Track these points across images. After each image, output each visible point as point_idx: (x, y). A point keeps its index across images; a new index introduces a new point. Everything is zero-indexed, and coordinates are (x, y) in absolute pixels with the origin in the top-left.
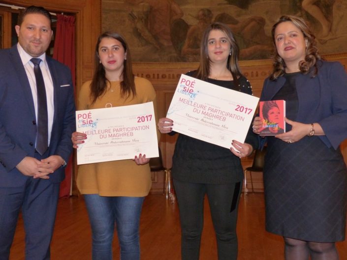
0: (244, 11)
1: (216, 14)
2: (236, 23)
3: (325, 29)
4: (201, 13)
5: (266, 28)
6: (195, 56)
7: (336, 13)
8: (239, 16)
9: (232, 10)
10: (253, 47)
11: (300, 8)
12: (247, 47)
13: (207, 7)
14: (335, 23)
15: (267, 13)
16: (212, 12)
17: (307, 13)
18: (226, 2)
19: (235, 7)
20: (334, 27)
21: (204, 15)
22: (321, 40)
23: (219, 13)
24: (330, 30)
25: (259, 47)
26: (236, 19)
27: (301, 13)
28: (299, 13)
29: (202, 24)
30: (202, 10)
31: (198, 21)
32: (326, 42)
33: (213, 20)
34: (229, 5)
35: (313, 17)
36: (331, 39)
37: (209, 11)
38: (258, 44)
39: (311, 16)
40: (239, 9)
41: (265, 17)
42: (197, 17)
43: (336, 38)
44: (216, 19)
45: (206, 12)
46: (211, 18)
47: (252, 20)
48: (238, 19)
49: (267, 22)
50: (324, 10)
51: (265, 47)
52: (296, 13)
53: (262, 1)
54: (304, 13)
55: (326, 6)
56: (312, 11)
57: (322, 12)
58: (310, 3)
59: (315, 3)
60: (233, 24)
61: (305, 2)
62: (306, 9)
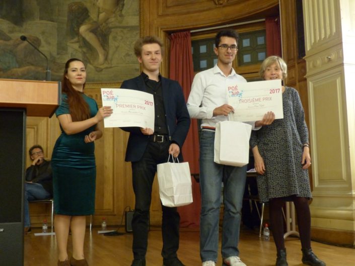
0: (17, 28)
2: (8, 39)
3: (101, 58)
5: (41, 48)
7: (112, 43)
8: (11, 32)
9: (4, 25)
10: (27, 67)
11: (77, 34)
12: (20, 67)
14: (111, 52)
15: (43, 33)
17: (84, 39)
19: (8, 22)
20: (110, 57)
22: (97, 68)
24: (106, 59)
25: (33, 68)
26: (8, 35)
27: (79, 39)
28: (76, 39)
32: (101, 70)
36: (107, 68)
38: (32, 65)
39: (88, 43)
40: (12, 25)
41: (41, 37)
43: (111, 67)
49: (43, 43)
50: (100, 39)
51: (40, 69)
52: (73, 39)
53: (38, 21)
54: (81, 39)
55: (103, 35)
56: (91, 38)
57: (99, 41)
58: (88, 29)
59: (94, 31)
60: (5, 40)
61: (83, 29)
62: (84, 35)
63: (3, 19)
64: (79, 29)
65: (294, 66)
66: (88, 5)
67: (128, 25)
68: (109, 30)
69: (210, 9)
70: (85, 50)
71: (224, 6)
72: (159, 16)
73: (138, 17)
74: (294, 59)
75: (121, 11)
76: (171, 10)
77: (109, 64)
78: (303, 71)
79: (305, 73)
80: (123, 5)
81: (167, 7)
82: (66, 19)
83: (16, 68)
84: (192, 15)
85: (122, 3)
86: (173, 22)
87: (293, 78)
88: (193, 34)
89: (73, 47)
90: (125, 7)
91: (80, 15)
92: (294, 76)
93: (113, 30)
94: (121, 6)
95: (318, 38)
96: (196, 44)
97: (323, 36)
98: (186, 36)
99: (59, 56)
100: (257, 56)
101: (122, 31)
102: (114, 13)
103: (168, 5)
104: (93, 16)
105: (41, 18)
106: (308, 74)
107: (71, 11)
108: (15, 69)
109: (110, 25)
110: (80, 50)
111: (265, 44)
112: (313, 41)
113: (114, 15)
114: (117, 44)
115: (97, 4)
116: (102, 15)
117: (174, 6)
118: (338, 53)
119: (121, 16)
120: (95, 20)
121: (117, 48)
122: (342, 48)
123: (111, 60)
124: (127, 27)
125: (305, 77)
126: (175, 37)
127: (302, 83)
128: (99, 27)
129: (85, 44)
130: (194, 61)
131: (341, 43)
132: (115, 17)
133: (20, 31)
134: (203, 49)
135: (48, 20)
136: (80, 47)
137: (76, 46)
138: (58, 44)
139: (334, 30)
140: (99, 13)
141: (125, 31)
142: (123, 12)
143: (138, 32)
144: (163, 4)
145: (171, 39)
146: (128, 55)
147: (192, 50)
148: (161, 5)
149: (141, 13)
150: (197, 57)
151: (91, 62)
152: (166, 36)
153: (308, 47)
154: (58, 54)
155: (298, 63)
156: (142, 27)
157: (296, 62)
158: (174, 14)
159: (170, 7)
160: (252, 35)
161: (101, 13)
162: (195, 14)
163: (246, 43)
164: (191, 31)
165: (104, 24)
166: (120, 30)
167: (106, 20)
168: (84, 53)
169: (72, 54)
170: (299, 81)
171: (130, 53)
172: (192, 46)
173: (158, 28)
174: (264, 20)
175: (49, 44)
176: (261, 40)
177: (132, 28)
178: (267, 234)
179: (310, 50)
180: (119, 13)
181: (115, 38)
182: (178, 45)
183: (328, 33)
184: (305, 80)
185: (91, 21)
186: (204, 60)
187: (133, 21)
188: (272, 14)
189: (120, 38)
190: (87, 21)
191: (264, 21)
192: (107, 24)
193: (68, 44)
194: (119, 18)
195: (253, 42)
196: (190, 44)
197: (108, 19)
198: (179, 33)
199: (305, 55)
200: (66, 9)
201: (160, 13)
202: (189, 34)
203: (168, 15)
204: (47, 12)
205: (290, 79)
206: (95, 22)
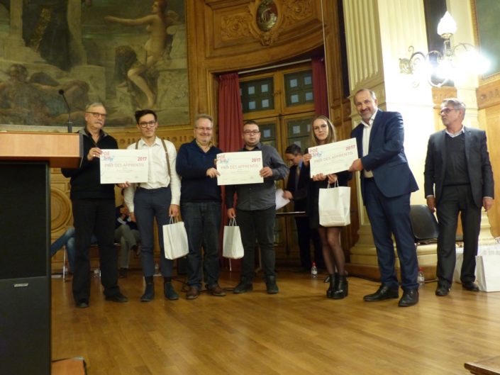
0: (65, 73)
1: (31, 72)
2: (56, 84)
3: (150, 101)
4: (13, 69)
5: (89, 94)
6: (4, 117)
7: (161, 87)
8: (59, 77)
9: (52, 71)
10: (77, 112)
11: (126, 78)
13: (21, 63)
14: (160, 96)
15: (92, 78)
16: (28, 70)
18: (44, 61)
19: (55, 67)
20: (159, 100)
21: (17, 72)
23: (35, 71)
24: (155, 102)
25: (82, 113)
26: (56, 80)
27: (127, 83)
28: (124, 83)
29: (14, 81)
30: (15, 65)
31: (9, 77)
33: (28, 78)
34: (47, 65)
35: (139, 88)
37: (24, 68)
39: (137, 87)
40: (60, 71)
41: (89, 82)
42: (9, 73)
43: (160, 111)
44: (32, 77)
45: (20, 68)
46: (26, 76)
47: (74, 84)
48: (58, 81)
49: (91, 87)
50: (149, 82)
52: (121, 82)
53: (85, 66)
54: (129, 83)
55: (151, 78)
56: (139, 81)
57: (148, 84)
58: (136, 73)
59: (141, 74)
60: (53, 85)
61: (131, 73)
62: (132, 79)
63: (51, 64)
64: (127, 73)
65: (339, 106)
66: (136, 49)
67: (177, 68)
68: (157, 73)
69: (256, 51)
70: (133, 94)
71: (271, 47)
72: (206, 58)
73: (185, 60)
74: (339, 99)
75: (169, 54)
76: (219, 52)
77: (157, 107)
78: (348, 110)
79: (350, 113)
80: (171, 48)
81: (215, 49)
82: (114, 63)
83: (64, 113)
84: (239, 56)
85: (169, 45)
86: (221, 64)
87: (338, 117)
88: (241, 76)
89: (122, 90)
90: (172, 50)
91: (128, 58)
92: (339, 115)
93: (160, 73)
94: (168, 49)
95: (361, 78)
96: (244, 86)
97: (366, 76)
98: (234, 78)
99: (107, 101)
100: (305, 96)
101: (170, 74)
102: (162, 56)
103: (216, 47)
104: (141, 59)
105: (89, 63)
106: (352, 114)
107: (119, 56)
108: (64, 115)
109: (158, 68)
110: (129, 94)
111: (312, 84)
112: (357, 81)
113: (161, 58)
114: (165, 87)
115: (145, 47)
116: (150, 59)
117: (221, 48)
118: (381, 92)
119: (169, 59)
120: (143, 63)
121: (166, 91)
122: (384, 88)
123: (160, 103)
124: (176, 70)
125: (350, 116)
126: (224, 79)
127: (347, 123)
128: (147, 70)
129: (134, 87)
130: (242, 102)
131: (383, 82)
132: (163, 60)
133: (67, 76)
134: (251, 90)
135: (96, 65)
136: (128, 91)
137: (125, 90)
138: (106, 89)
139: (377, 70)
140: (147, 56)
141: (173, 74)
142: (171, 55)
143: (187, 74)
144: (210, 45)
145: (219, 81)
146: (177, 98)
147: (240, 92)
148: (208, 47)
149: (188, 55)
150: (246, 98)
151: (140, 105)
152: (214, 78)
153: (352, 87)
154: (107, 98)
155: (343, 103)
156: (190, 69)
157: (341, 102)
158: (221, 56)
159: (216, 49)
160: (299, 76)
161: (149, 56)
162: (243, 56)
163: (294, 83)
164: (239, 73)
165: (152, 68)
166: (168, 72)
167: (155, 62)
168: (133, 98)
169: (121, 98)
170: (345, 121)
171: (179, 96)
172: (240, 87)
173: (206, 70)
174: (310, 60)
175: (97, 88)
176: (308, 81)
177: (180, 71)
178: (315, 272)
179: (355, 89)
180: (167, 56)
181: (163, 81)
182: (226, 88)
183: (371, 72)
184: (350, 119)
185: (139, 65)
186: (252, 101)
187: (181, 64)
188: (318, 54)
189: (168, 81)
190: (135, 65)
191: (310, 62)
192: (155, 67)
193: (117, 88)
194: (167, 61)
195: (301, 82)
196: (238, 85)
197: (156, 62)
198: (227, 75)
199: (349, 95)
200: (113, 53)
201: (208, 55)
202: (237, 76)
203: (215, 57)
204: (95, 56)
205: (336, 119)
206: (143, 65)
